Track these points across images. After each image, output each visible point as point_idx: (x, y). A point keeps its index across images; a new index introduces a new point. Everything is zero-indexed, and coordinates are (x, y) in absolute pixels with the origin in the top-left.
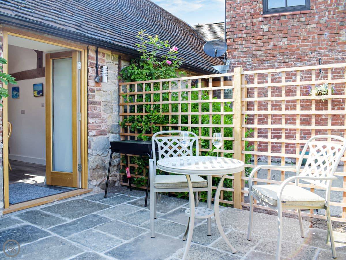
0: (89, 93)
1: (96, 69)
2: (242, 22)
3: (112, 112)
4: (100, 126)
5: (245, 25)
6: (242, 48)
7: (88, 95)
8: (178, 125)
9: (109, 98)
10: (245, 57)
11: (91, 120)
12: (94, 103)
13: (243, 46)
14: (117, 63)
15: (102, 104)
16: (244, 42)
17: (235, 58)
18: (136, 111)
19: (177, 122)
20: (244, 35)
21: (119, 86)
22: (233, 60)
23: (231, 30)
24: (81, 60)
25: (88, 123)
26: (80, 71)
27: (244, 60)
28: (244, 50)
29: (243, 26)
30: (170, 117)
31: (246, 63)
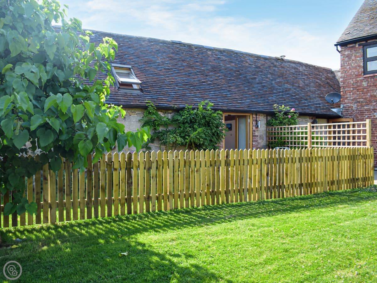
0: (253, 132)
3: (263, 140)
5: (352, 82)
9: (262, 134)
10: (352, 103)
11: (254, 143)
12: (255, 136)
13: (351, 96)
15: (259, 136)
16: (351, 93)
17: (346, 103)
18: (273, 139)
20: (352, 89)
21: (267, 128)
22: (345, 105)
24: (249, 119)
26: (250, 123)
27: (352, 105)
28: (352, 98)
31: (353, 107)
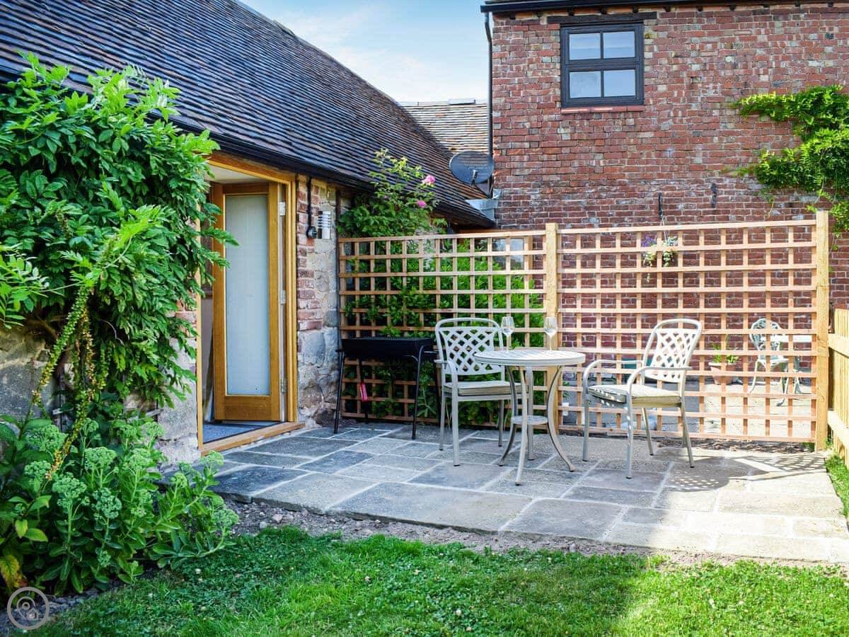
0: (300, 257)
1: (307, 215)
2: (524, 119)
3: (328, 290)
4: (313, 314)
5: (528, 125)
6: (522, 169)
7: (297, 260)
8: (453, 310)
9: (323, 265)
10: (528, 186)
11: (302, 304)
12: (305, 273)
13: (525, 164)
14: (334, 202)
15: (316, 275)
16: (526, 158)
17: (509, 186)
18: (373, 287)
19: (451, 306)
20: (527, 145)
21: (337, 244)
22: (506, 191)
23: (502, 133)
24: (284, 199)
25: (298, 308)
26: (285, 218)
27: (526, 191)
28: (526, 172)
29: (524, 127)
30: (438, 298)
31: (529, 197)
